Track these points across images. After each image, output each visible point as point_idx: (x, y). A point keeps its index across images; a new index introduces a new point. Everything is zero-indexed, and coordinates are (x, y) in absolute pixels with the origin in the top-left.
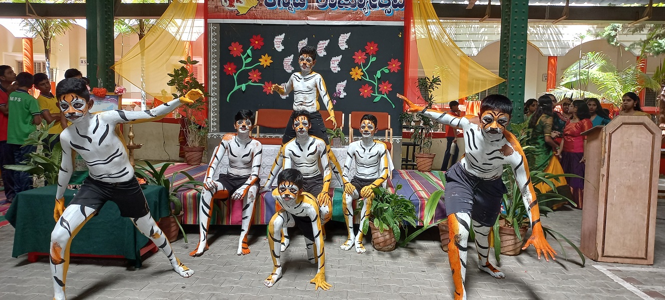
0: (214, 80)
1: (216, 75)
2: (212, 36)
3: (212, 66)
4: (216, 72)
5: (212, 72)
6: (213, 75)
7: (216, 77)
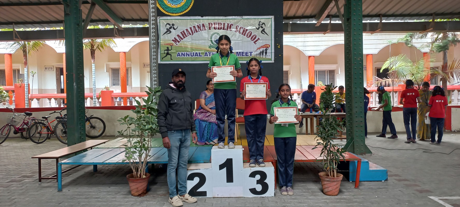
0: (154, 81)
1: (156, 77)
2: (152, 52)
3: (153, 72)
4: (156, 75)
5: (153, 76)
6: (154, 77)
7: (156, 79)
